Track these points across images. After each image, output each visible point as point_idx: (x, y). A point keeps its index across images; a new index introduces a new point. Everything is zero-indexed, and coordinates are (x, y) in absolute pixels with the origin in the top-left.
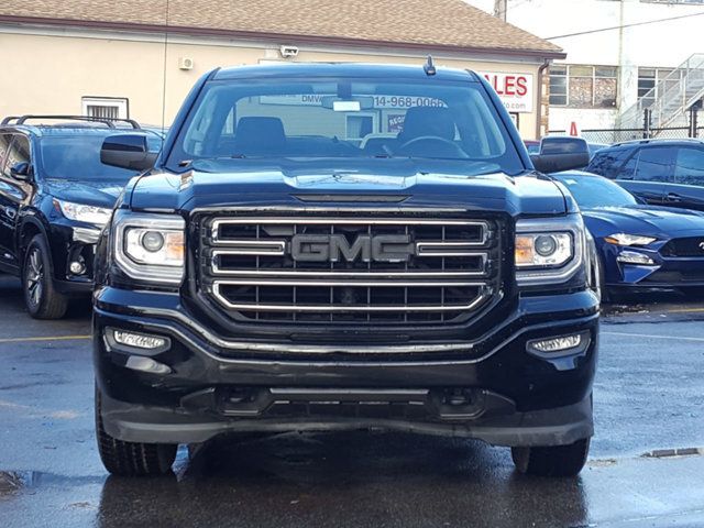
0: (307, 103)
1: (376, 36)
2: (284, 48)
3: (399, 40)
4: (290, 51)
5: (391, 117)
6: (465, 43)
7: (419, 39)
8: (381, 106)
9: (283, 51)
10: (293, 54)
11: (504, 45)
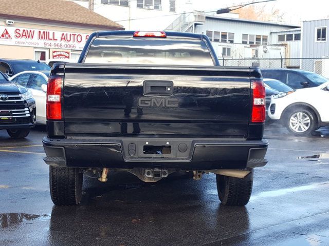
0: (17, 45)
1: (47, 17)
2: (8, 21)
3: (57, 19)
4: (10, 22)
5: (54, 52)
6: (84, 22)
7: (65, 20)
8: (49, 47)
9: (7, 23)
10: (11, 23)
11: (100, 24)
